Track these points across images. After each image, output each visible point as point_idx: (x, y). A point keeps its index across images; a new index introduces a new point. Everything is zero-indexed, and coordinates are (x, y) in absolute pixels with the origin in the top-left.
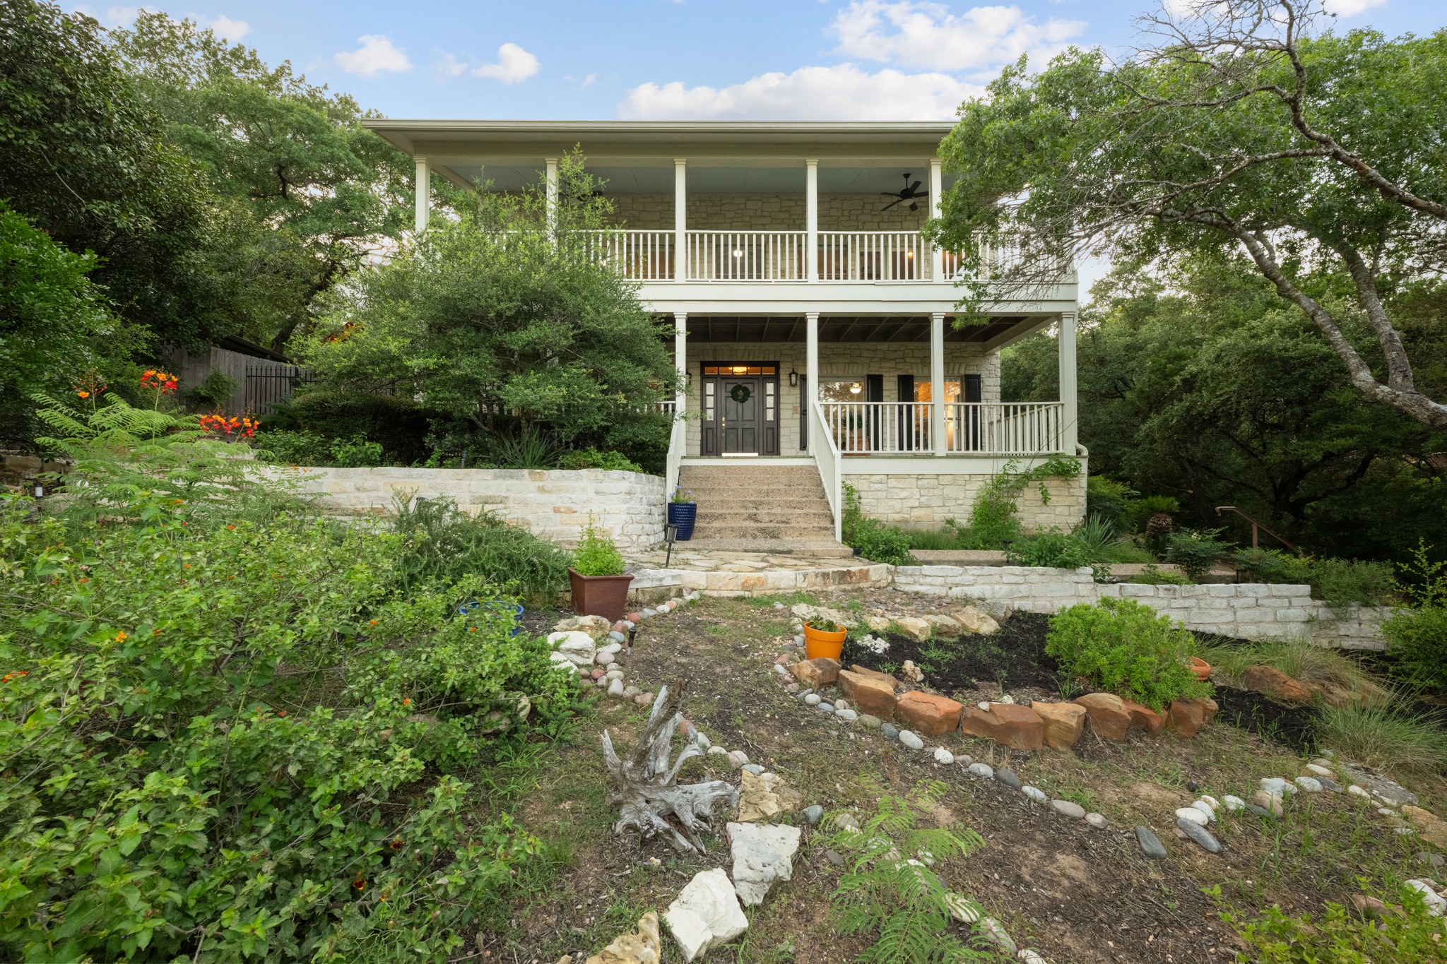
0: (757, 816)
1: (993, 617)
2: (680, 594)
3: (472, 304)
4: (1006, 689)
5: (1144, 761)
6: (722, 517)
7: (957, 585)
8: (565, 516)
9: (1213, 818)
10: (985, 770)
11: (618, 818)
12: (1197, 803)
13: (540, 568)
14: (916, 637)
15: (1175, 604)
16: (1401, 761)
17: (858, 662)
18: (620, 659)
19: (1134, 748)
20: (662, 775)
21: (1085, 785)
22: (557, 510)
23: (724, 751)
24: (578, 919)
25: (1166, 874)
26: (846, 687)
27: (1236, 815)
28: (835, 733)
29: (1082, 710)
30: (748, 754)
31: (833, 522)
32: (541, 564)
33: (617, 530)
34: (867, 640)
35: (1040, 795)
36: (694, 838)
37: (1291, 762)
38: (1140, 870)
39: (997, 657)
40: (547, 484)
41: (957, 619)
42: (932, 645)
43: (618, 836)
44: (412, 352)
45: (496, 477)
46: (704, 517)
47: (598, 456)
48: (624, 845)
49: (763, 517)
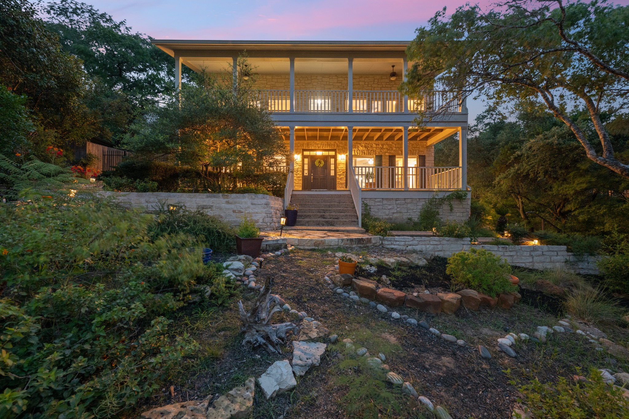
0: (307, 338)
1: (425, 258)
2: (286, 247)
4: (427, 287)
5: (486, 319)
6: (309, 216)
7: (410, 245)
8: (238, 214)
9: (514, 343)
10: (413, 321)
11: (244, 338)
12: (507, 336)
13: (222, 234)
14: (390, 266)
15: (507, 254)
16: (601, 320)
17: (362, 276)
18: (255, 273)
19: (482, 314)
20: (264, 319)
21: (458, 329)
22: (234, 211)
23: (297, 312)
24: (219, 380)
25: (491, 366)
26: (355, 286)
27: (524, 341)
28: (348, 305)
29: (459, 297)
30: (308, 313)
31: (358, 219)
32: (223, 232)
33: (261, 220)
34: (367, 267)
35: (437, 332)
36: (277, 347)
37: (552, 320)
38: (478, 364)
39: (425, 275)
40: (230, 200)
41: (409, 259)
42: (396, 270)
43: (243, 346)
45: (208, 197)
46: (301, 216)
48: (245, 350)
49: (327, 216)
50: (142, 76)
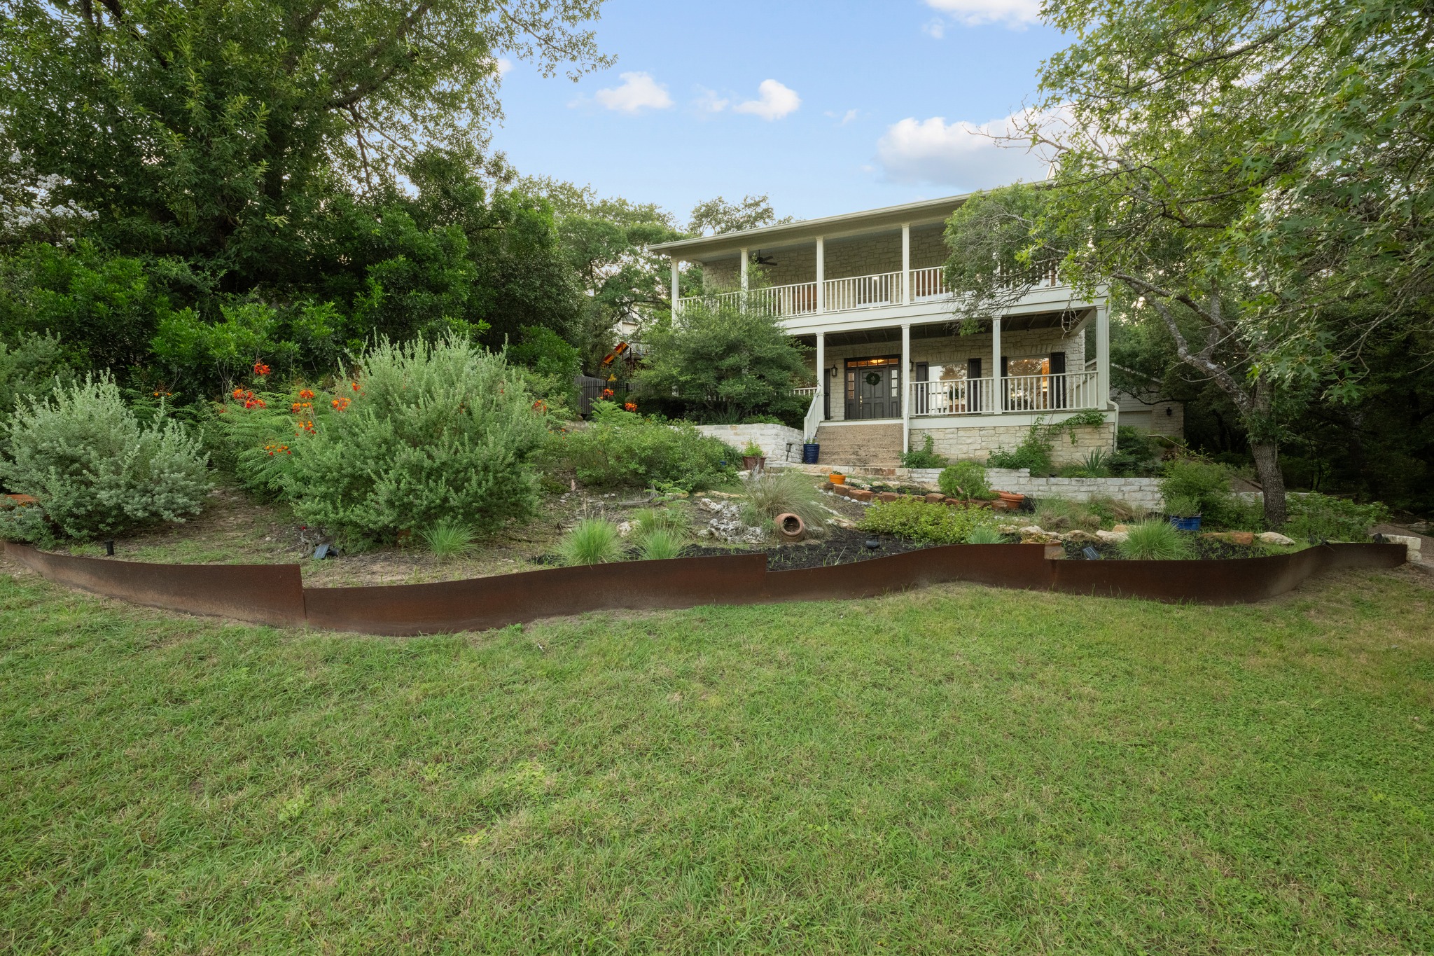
3: (705, 350)
6: (837, 453)
15: (1082, 489)
22: (743, 443)
31: (903, 455)
33: (770, 452)
40: (738, 431)
44: (681, 373)
45: (715, 429)
46: (825, 451)
47: (762, 417)
49: (862, 453)
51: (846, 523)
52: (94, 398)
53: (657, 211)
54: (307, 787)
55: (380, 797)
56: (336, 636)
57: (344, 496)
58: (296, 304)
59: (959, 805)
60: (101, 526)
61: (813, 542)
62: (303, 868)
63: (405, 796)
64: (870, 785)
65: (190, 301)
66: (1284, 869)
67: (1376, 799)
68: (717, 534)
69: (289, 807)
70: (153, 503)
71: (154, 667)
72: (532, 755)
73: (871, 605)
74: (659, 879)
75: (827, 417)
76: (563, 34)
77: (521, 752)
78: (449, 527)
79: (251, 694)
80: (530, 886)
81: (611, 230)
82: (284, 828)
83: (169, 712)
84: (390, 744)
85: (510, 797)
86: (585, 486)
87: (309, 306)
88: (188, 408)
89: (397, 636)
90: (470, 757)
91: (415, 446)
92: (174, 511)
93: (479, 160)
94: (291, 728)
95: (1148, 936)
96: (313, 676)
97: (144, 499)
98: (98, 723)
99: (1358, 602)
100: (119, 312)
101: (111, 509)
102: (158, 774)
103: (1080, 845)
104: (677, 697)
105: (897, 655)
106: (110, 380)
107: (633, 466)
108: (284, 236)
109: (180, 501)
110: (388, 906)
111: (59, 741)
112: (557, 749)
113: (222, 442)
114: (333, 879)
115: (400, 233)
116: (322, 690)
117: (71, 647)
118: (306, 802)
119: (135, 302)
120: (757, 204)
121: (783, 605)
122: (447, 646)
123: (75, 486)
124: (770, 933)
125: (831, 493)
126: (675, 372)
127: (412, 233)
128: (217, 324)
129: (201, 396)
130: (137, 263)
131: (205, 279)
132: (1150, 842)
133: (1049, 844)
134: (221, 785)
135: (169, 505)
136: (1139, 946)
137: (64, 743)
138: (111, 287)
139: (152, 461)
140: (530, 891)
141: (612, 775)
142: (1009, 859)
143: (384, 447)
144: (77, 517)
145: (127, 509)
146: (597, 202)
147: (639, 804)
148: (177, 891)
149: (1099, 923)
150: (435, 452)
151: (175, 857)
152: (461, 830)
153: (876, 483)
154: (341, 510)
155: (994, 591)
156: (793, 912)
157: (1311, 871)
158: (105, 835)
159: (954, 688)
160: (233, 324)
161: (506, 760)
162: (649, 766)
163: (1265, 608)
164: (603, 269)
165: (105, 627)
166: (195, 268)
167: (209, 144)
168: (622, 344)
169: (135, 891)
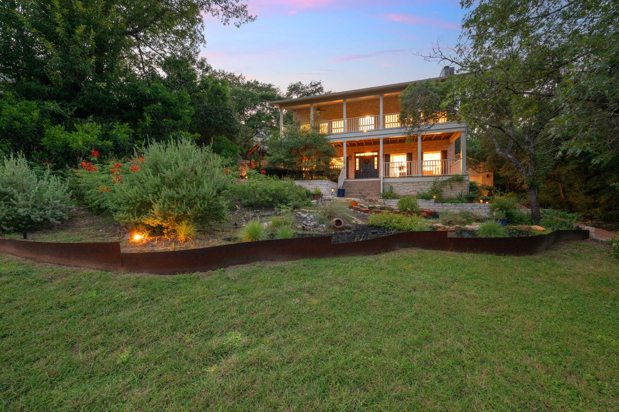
3: (296, 148)
6: (352, 193)
15: (456, 208)
22: (312, 188)
31: (380, 193)
33: (324, 192)
40: (310, 183)
44: (285, 158)
45: (300, 182)
46: (347, 192)
47: (320, 177)
49: (363, 193)
50: (254, 112)
51: (360, 222)
52: (15, 165)
53: (272, 87)
54: (130, 347)
55: (165, 351)
56: (137, 275)
57: (137, 211)
58: (111, 124)
59: (428, 346)
60: (20, 225)
61: (348, 231)
62: (131, 387)
63: (177, 350)
64: (388, 338)
65: (60, 122)
66: (568, 369)
67: (598, 337)
68: (306, 227)
69: (122, 357)
70: (45, 214)
71: (50, 291)
72: (235, 328)
73: (377, 258)
74: (300, 385)
75: (348, 178)
76: (233, 6)
77: (230, 327)
78: (187, 225)
79: (99, 303)
80: (241, 391)
81: (252, 95)
82: (120, 367)
83: (59, 313)
84: (168, 325)
85: (227, 349)
86: (245, 207)
87: (117, 125)
88: (60, 171)
89: (166, 275)
90: (206, 330)
91: (170, 188)
92: (55, 218)
93: (194, 61)
94: (119, 319)
95: (520, 402)
96: (128, 294)
97: (41, 212)
98: (23, 319)
99: (573, 254)
100: (26, 126)
101: (24, 217)
102: (55, 343)
103: (483, 362)
104: (297, 300)
105: (391, 280)
106: (23, 157)
107: (267, 198)
108: (104, 92)
109: (58, 213)
110: (174, 403)
111: (3, 328)
112: (247, 325)
113: (78, 187)
114: (146, 391)
115: (159, 93)
116: (133, 301)
117: (8, 282)
118: (130, 354)
119: (34, 122)
120: (316, 85)
121: (339, 258)
122: (190, 279)
123: (6, 206)
124: (355, 409)
125: (352, 210)
126: (282, 157)
127: (164, 92)
128: (73, 132)
129: (67, 165)
130: (34, 104)
131: (67, 111)
132: (511, 359)
133: (470, 362)
134: (87, 347)
135: (53, 215)
136: (517, 407)
137: (6, 329)
138: (22, 114)
139: (44, 195)
140: (241, 393)
141: (272, 337)
142: (454, 369)
143: (156, 188)
144: (7, 221)
145: (33, 217)
146: (245, 82)
147: (286, 350)
148: (68, 401)
149: (497, 397)
150: (180, 191)
151: (66, 384)
152: (206, 365)
153: (370, 206)
154: (136, 217)
155: (427, 251)
156: (364, 398)
157: (579, 369)
158: (30, 374)
159: (417, 294)
160: (81, 132)
161: (223, 331)
162: (289, 332)
163: (538, 257)
164: (249, 112)
165: (25, 273)
166: (62, 106)
167: (68, 48)
168: (257, 145)
169: (47, 402)
